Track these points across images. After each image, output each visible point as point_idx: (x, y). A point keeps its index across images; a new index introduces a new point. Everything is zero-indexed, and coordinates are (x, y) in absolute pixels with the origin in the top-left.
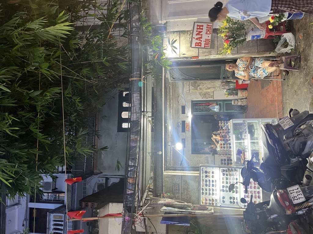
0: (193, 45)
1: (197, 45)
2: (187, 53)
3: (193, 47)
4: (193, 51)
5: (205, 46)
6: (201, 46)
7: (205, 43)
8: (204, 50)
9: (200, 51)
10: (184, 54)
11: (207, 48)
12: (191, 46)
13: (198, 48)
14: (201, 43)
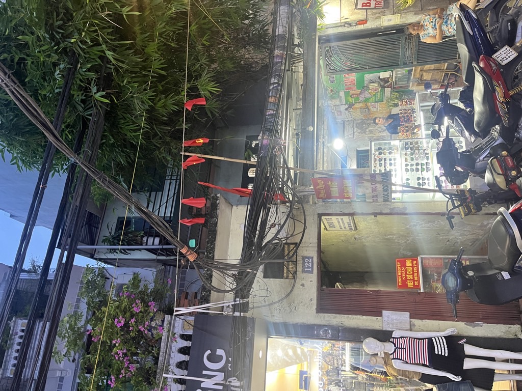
0: (359, 6)
1: (365, 6)
2: (351, 17)
3: (359, 9)
4: (359, 13)
5: (375, 6)
6: (370, 6)
7: (376, 3)
8: (374, 11)
9: (368, 13)
10: (346, 19)
11: (379, 8)
12: (356, 8)
13: (367, 9)
14: (370, 3)
